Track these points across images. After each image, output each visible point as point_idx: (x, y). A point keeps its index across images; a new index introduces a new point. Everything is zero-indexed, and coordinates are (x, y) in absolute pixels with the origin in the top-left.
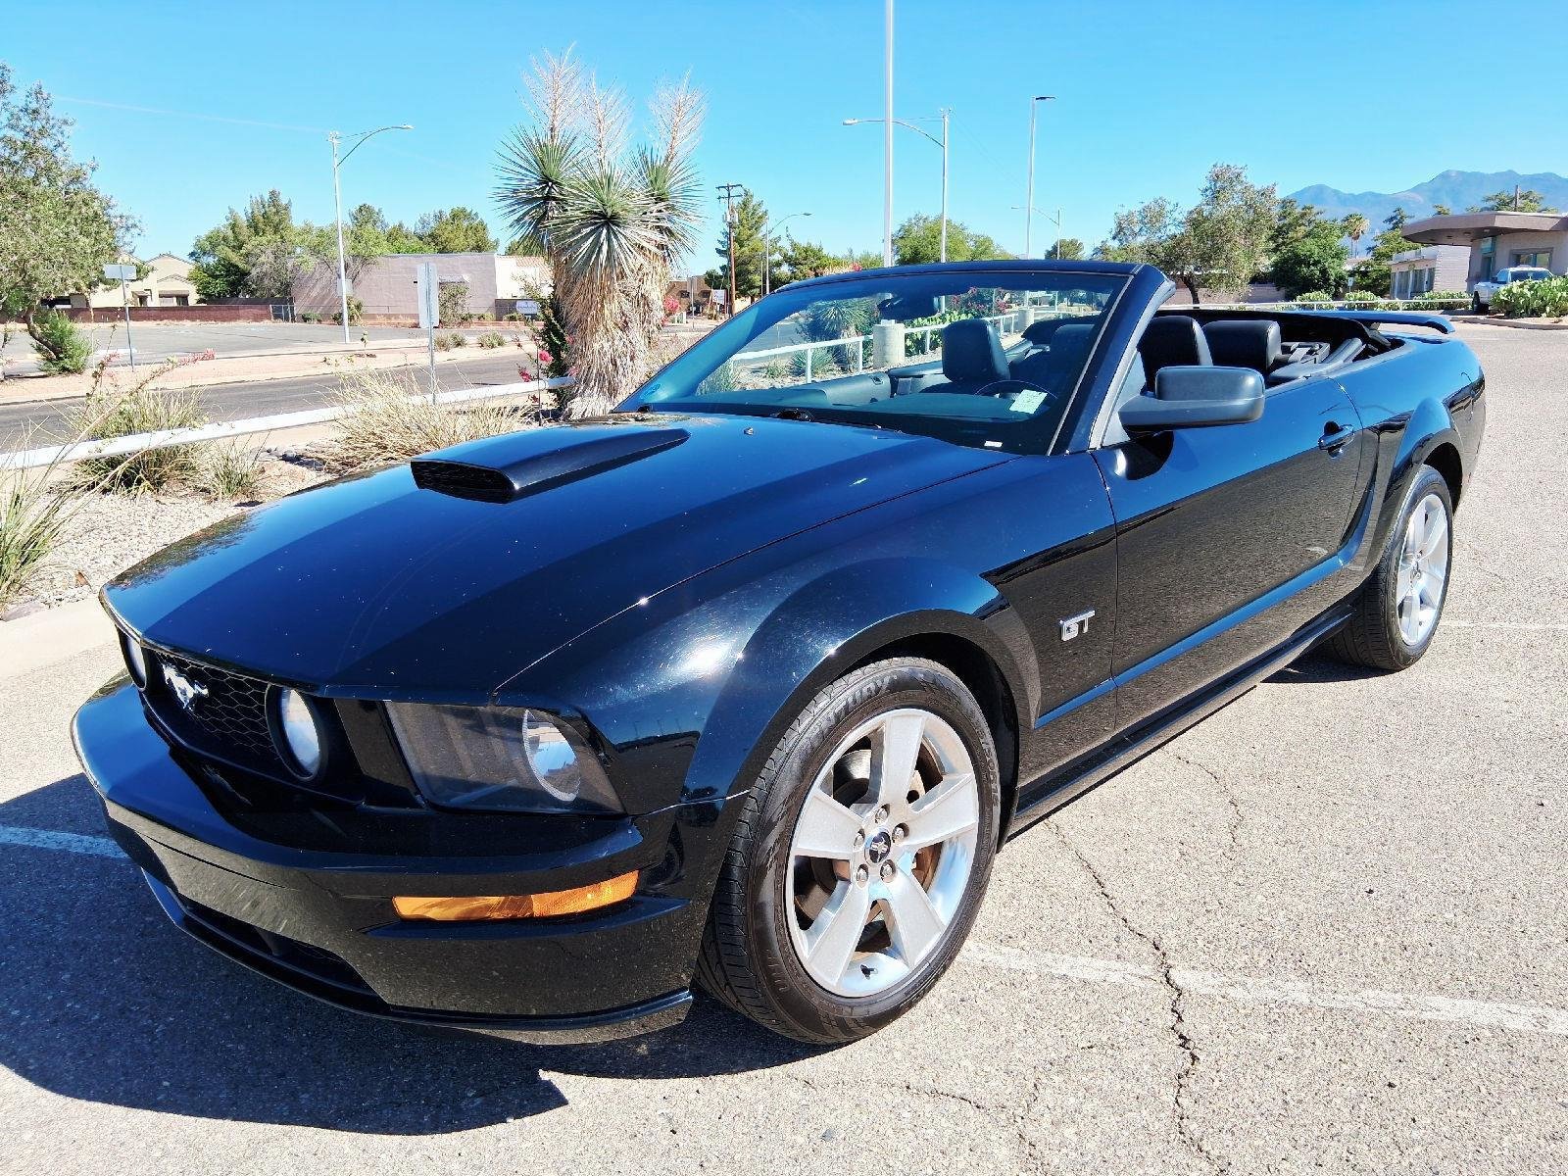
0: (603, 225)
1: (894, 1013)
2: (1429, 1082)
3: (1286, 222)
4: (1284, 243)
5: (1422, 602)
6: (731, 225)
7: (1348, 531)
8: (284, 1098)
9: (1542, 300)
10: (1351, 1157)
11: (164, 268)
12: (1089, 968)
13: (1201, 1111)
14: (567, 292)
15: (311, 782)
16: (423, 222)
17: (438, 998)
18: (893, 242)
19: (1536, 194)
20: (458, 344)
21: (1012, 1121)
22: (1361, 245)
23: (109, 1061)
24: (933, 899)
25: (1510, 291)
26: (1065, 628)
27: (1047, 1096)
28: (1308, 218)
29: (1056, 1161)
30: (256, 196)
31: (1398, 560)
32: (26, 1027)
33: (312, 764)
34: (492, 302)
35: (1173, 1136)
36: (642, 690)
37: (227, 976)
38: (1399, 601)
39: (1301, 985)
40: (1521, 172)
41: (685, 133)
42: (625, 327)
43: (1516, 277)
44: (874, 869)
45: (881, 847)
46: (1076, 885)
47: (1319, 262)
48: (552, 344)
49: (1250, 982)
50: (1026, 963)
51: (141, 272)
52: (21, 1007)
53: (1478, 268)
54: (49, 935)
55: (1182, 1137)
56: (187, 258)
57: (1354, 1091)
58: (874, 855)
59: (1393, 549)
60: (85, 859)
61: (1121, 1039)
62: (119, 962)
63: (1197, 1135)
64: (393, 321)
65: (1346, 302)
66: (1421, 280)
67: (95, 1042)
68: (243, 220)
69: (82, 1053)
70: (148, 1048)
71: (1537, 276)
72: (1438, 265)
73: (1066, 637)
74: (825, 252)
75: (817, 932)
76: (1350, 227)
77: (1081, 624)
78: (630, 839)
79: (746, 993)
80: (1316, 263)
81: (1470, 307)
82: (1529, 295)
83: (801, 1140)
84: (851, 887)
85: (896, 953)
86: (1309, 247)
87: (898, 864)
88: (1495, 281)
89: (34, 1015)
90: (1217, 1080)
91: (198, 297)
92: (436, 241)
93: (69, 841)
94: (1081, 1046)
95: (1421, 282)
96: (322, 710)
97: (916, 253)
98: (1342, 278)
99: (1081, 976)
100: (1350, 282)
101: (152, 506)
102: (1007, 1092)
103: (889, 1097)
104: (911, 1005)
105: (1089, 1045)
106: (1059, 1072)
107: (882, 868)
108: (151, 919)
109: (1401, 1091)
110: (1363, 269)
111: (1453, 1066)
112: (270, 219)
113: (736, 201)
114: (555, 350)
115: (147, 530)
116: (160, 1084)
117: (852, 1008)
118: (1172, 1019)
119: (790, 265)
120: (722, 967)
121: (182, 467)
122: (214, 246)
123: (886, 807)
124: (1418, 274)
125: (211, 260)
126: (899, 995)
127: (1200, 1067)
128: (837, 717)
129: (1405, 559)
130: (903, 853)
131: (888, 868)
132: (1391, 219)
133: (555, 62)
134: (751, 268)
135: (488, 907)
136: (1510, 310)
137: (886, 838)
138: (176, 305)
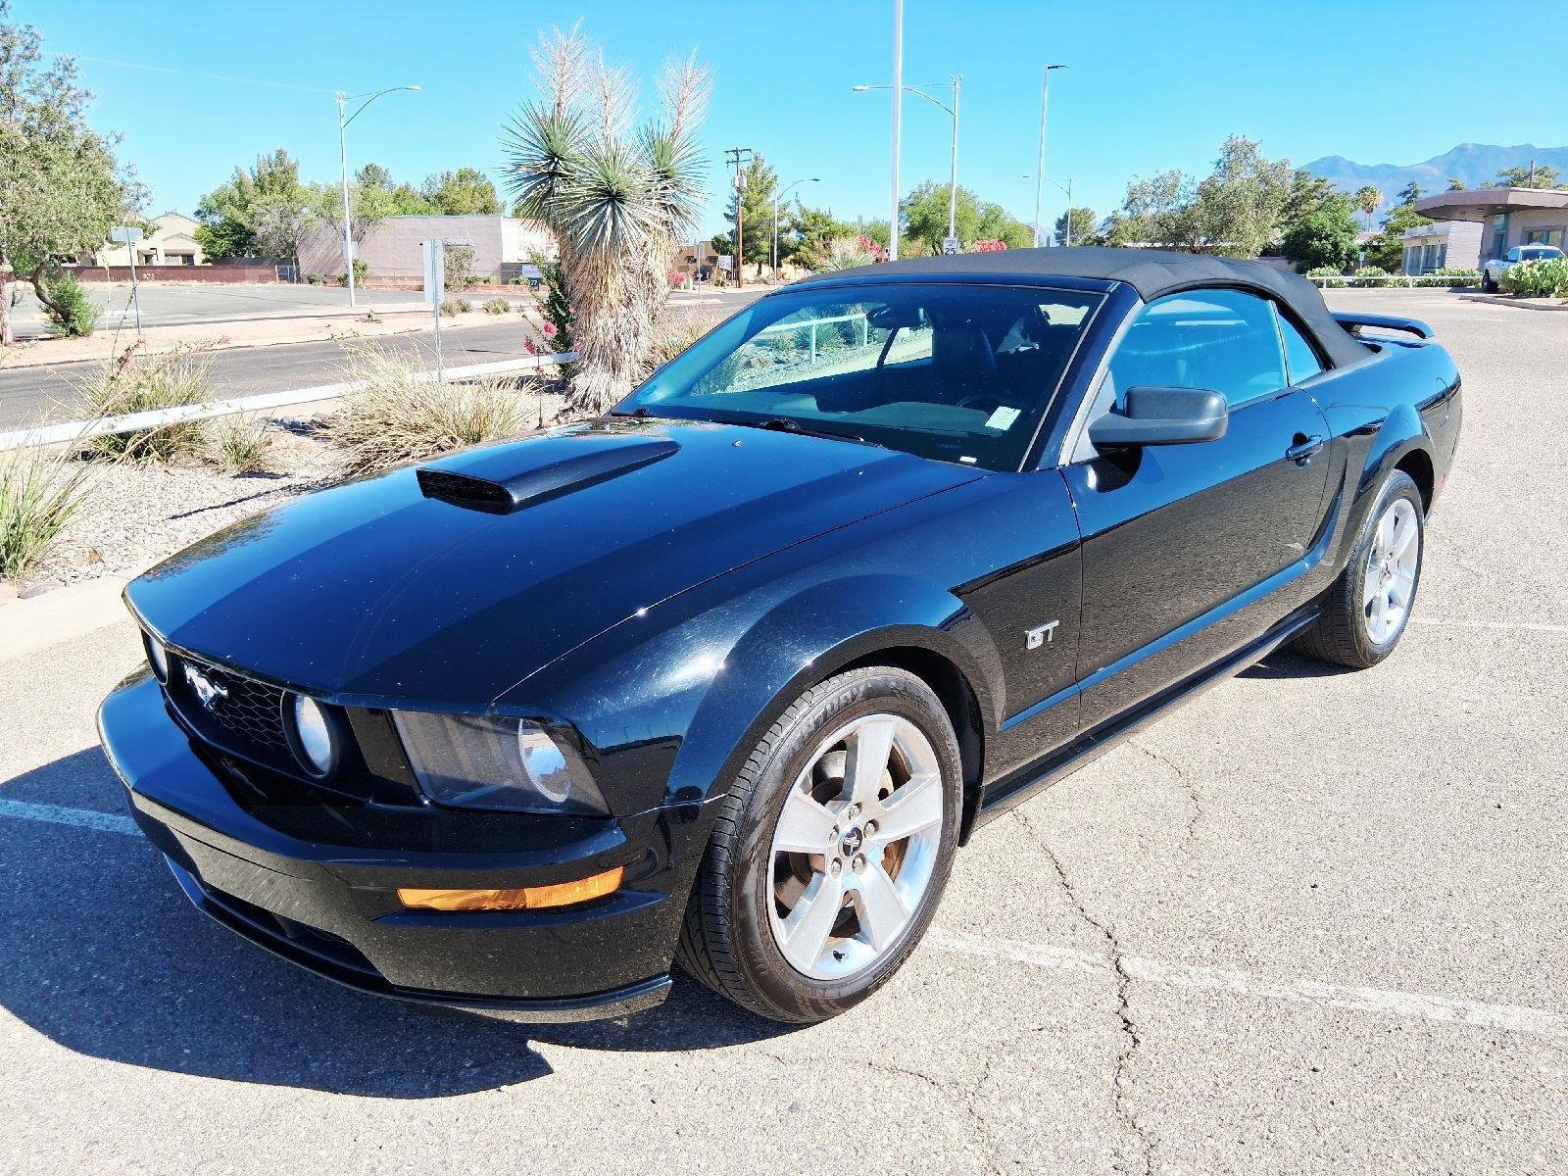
0: (608, 203)
1: (862, 994)
2: (1351, 1068)
3: (1299, 194)
4: (1296, 215)
5: (1391, 601)
6: (739, 190)
7: (1314, 538)
8: (296, 1066)
9: (1552, 279)
10: (1271, 1136)
11: (170, 227)
12: (1045, 955)
13: (1138, 1091)
14: (573, 268)
15: (325, 779)
16: (430, 182)
17: (438, 979)
18: (901, 209)
19: (1553, 169)
20: (464, 310)
21: (963, 1096)
22: (1375, 218)
23: (134, 1030)
24: (899, 889)
25: (1519, 270)
26: (1030, 638)
27: (996, 1073)
28: (1320, 190)
29: (1001, 1134)
30: (264, 154)
31: (1366, 563)
32: (56, 995)
33: (324, 763)
34: (497, 265)
35: (1110, 1113)
36: (628, 702)
37: (242, 951)
38: (1366, 603)
39: (1241, 975)
40: (1538, 145)
41: (691, 110)
42: (629, 303)
43: (1529, 255)
44: (847, 861)
45: (853, 842)
46: (1040, 875)
47: (1331, 235)
48: (557, 315)
49: (1193, 970)
50: (986, 949)
51: (148, 231)
52: (51, 978)
53: (1490, 244)
54: (75, 909)
55: (1118, 1114)
56: (192, 217)
57: (1280, 1074)
58: (846, 849)
59: (1361, 552)
60: (105, 836)
61: (1069, 1022)
62: (141, 936)
63: (1131, 1113)
64: (399, 283)
65: (1356, 277)
66: (1434, 254)
67: (120, 1011)
68: (249, 178)
69: (109, 1022)
70: (169, 1018)
71: (1548, 254)
72: (1451, 240)
73: (1031, 645)
74: (834, 219)
75: (795, 920)
76: (1365, 200)
77: (1046, 633)
78: (616, 838)
79: (729, 976)
80: (1327, 238)
81: (1480, 284)
82: (1538, 275)
83: (770, 1112)
84: (825, 879)
85: (865, 939)
86: (1320, 220)
87: (869, 856)
88: (1506, 259)
89: (63, 986)
90: (1154, 1063)
91: (204, 257)
92: (444, 204)
93: (90, 818)
94: (1032, 1027)
95: (1431, 259)
96: (334, 716)
97: (926, 220)
98: (1353, 252)
99: (1037, 962)
100: (1362, 256)
101: (160, 477)
102: (961, 1070)
103: (852, 1073)
104: (877, 987)
105: (1040, 1028)
106: (1010, 1053)
107: (854, 862)
108: (170, 895)
109: (1325, 1075)
110: (1375, 243)
111: (1373, 1054)
112: (276, 179)
113: (744, 166)
114: (560, 322)
115: (156, 501)
116: (181, 1051)
117: (825, 989)
118: (1118, 1003)
119: (799, 231)
120: (707, 953)
121: (190, 439)
122: (221, 204)
123: (859, 805)
124: (1430, 250)
125: (217, 219)
126: (868, 978)
127: (1141, 1049)
128: (817, 723)
129: (1374, 561)
130: (874, 846)
131: (859, 860)
132: (1406, 193)
133: (562, 36)
134: (759, 234)
135: (485, 898)
136: (1520, 290)
137: (857, 833)
138: (181, 264)
